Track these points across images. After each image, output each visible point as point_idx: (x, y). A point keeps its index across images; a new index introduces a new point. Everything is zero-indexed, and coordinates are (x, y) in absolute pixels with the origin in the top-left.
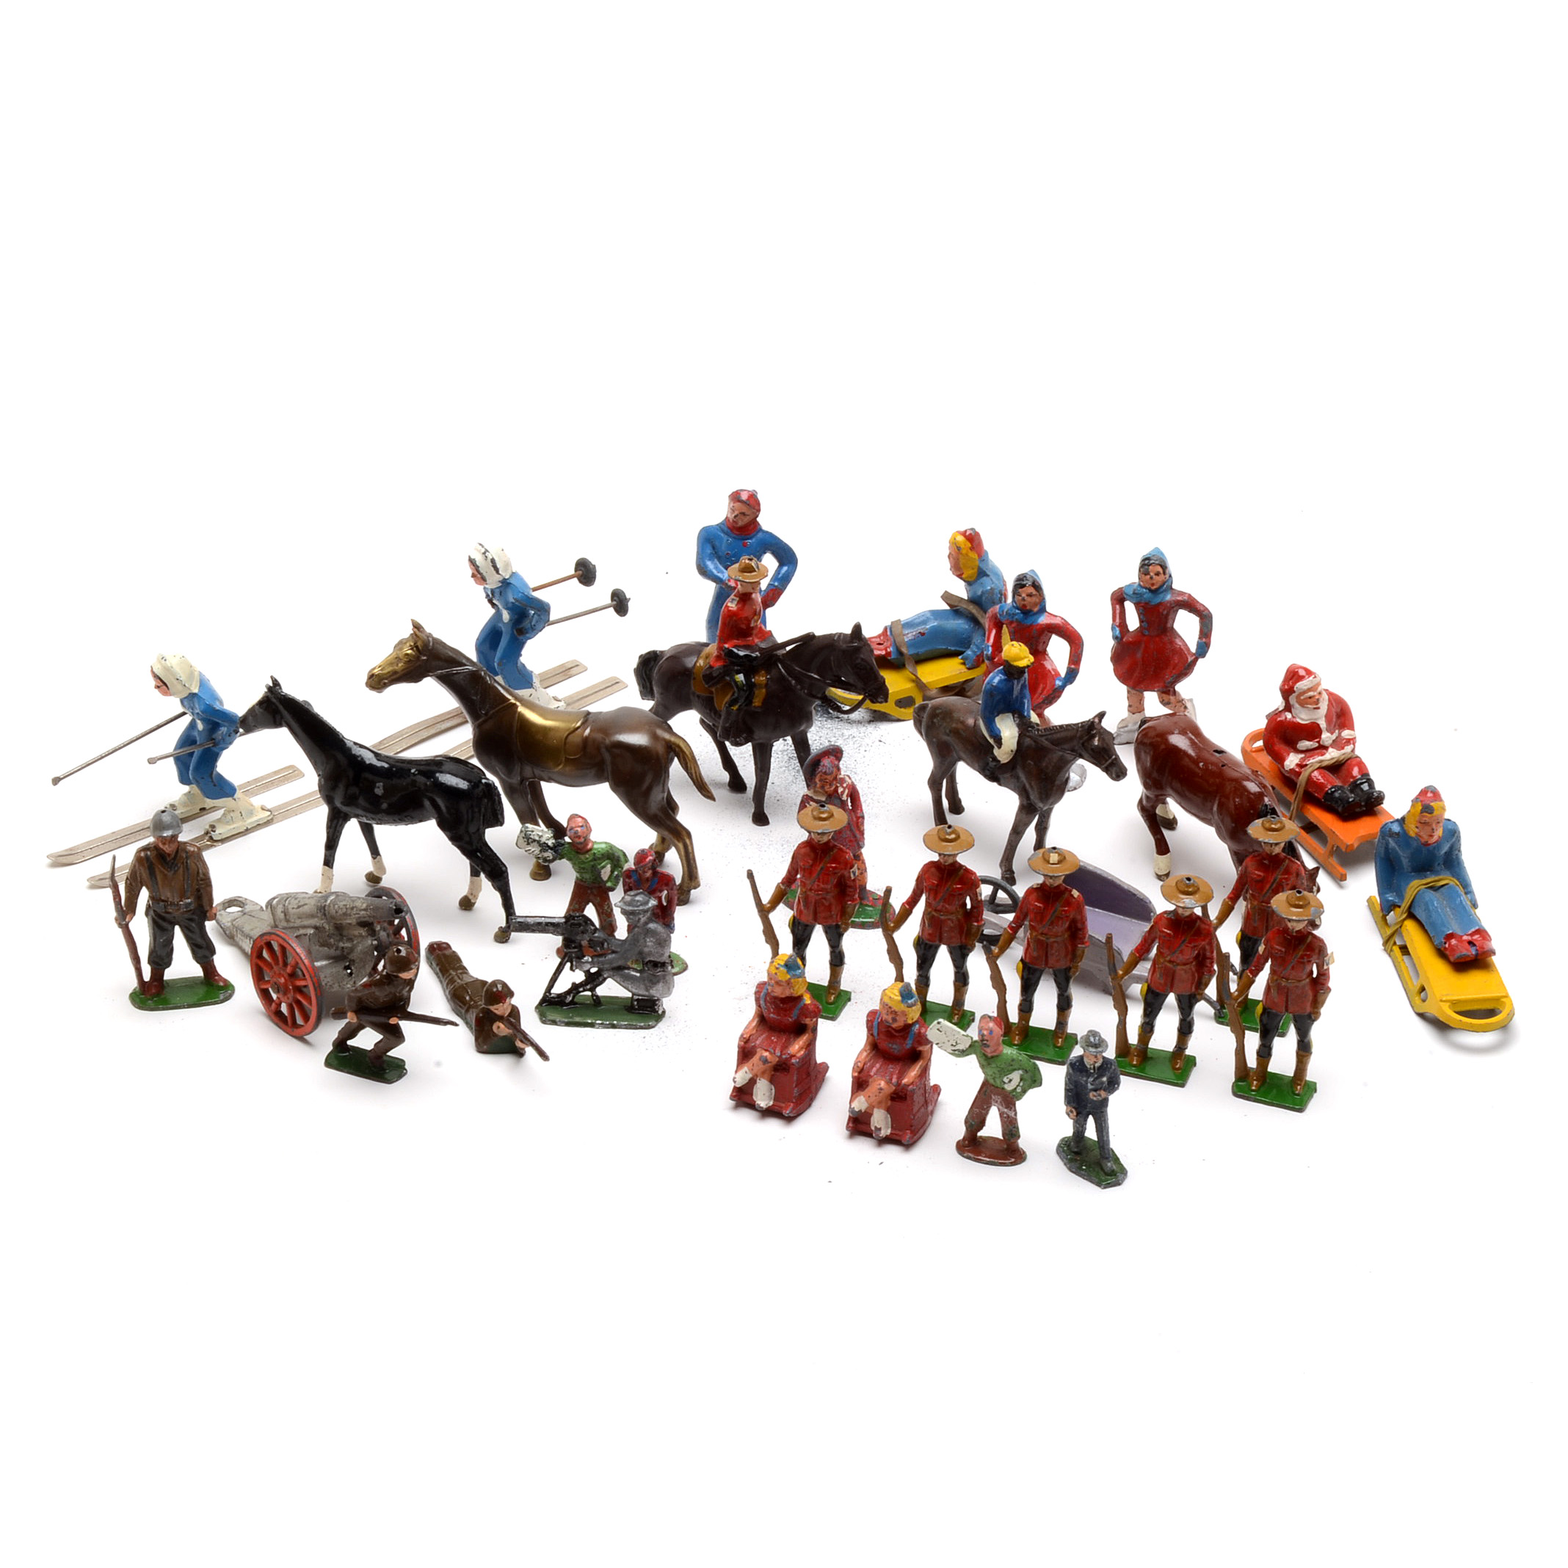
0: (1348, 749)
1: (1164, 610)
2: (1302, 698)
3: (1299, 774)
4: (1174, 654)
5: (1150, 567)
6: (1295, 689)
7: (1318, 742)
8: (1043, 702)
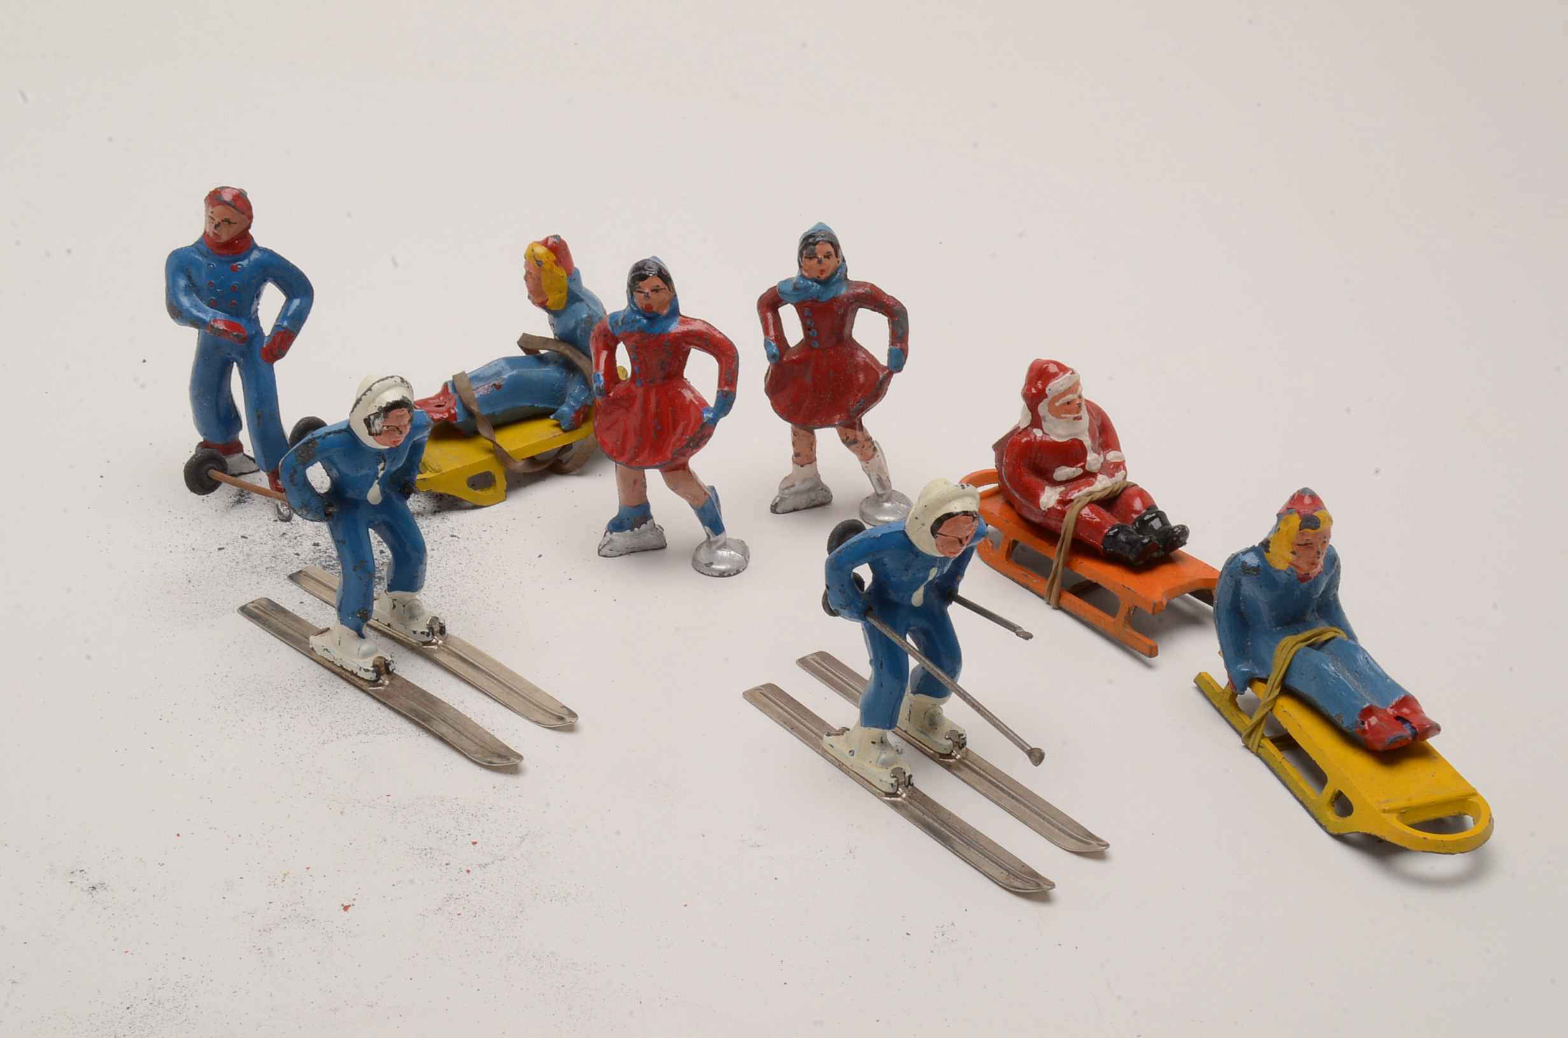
0: (1119, 476)
1: (840, 307)
2: (1057, 404)
3: (1063, 514)
4: (856, 372)
5: (817, 246)
6: (1047, 391)
7: (1083, 467)
8: (688, 446)
